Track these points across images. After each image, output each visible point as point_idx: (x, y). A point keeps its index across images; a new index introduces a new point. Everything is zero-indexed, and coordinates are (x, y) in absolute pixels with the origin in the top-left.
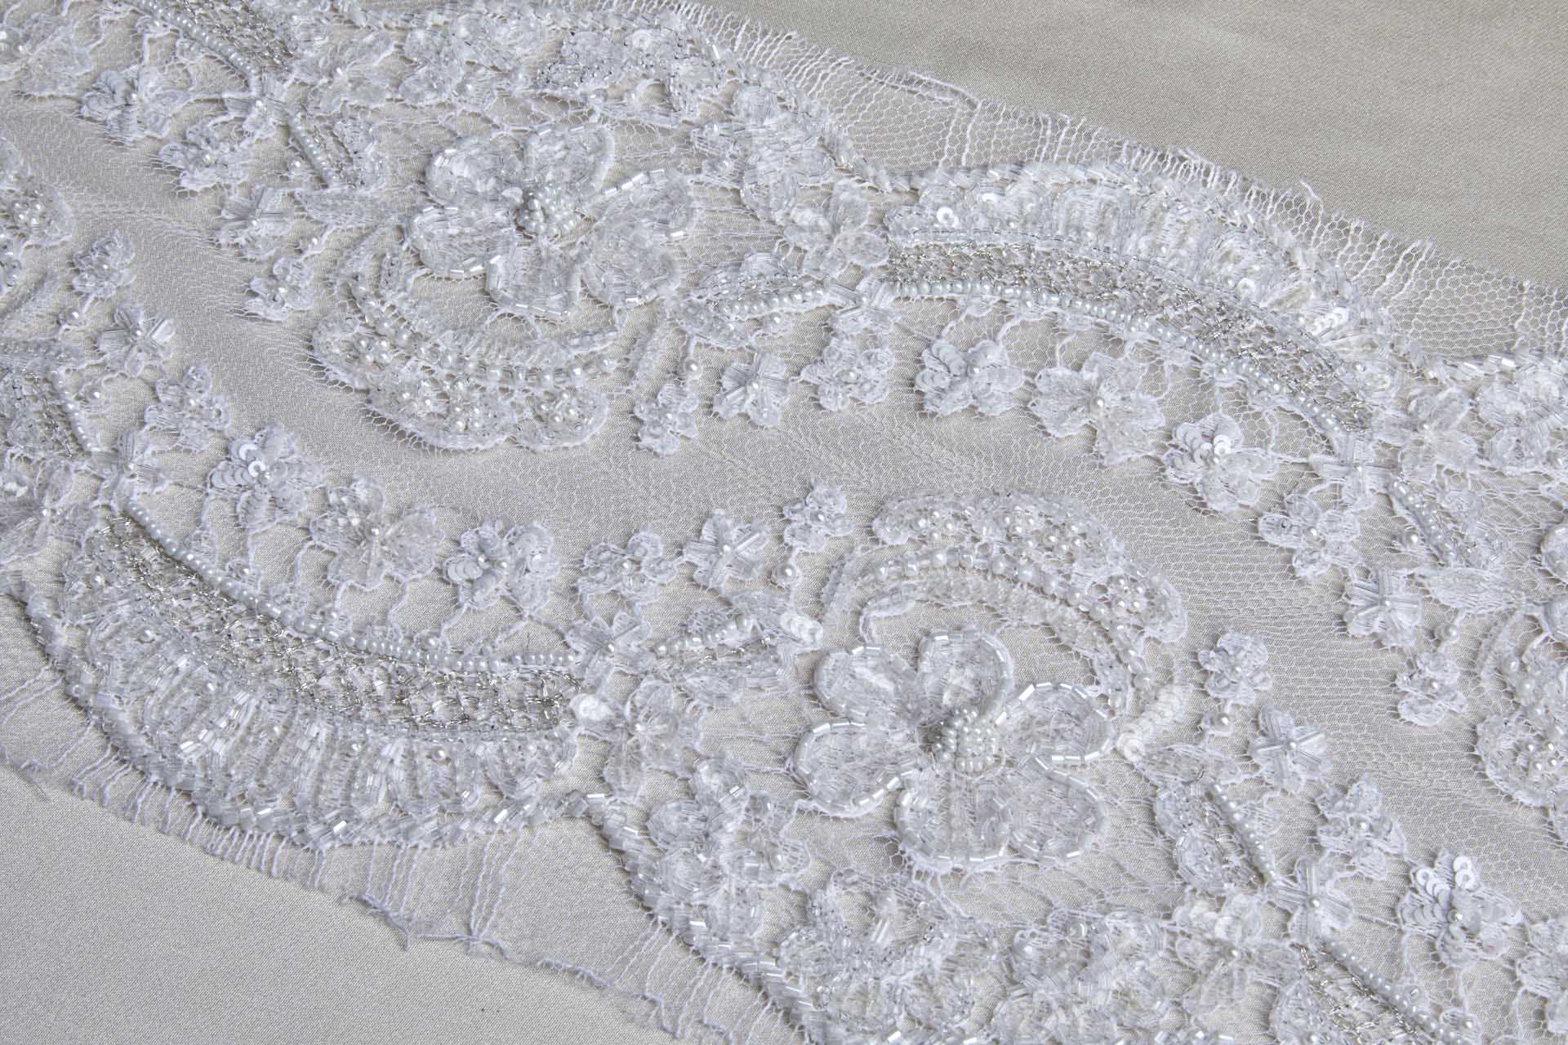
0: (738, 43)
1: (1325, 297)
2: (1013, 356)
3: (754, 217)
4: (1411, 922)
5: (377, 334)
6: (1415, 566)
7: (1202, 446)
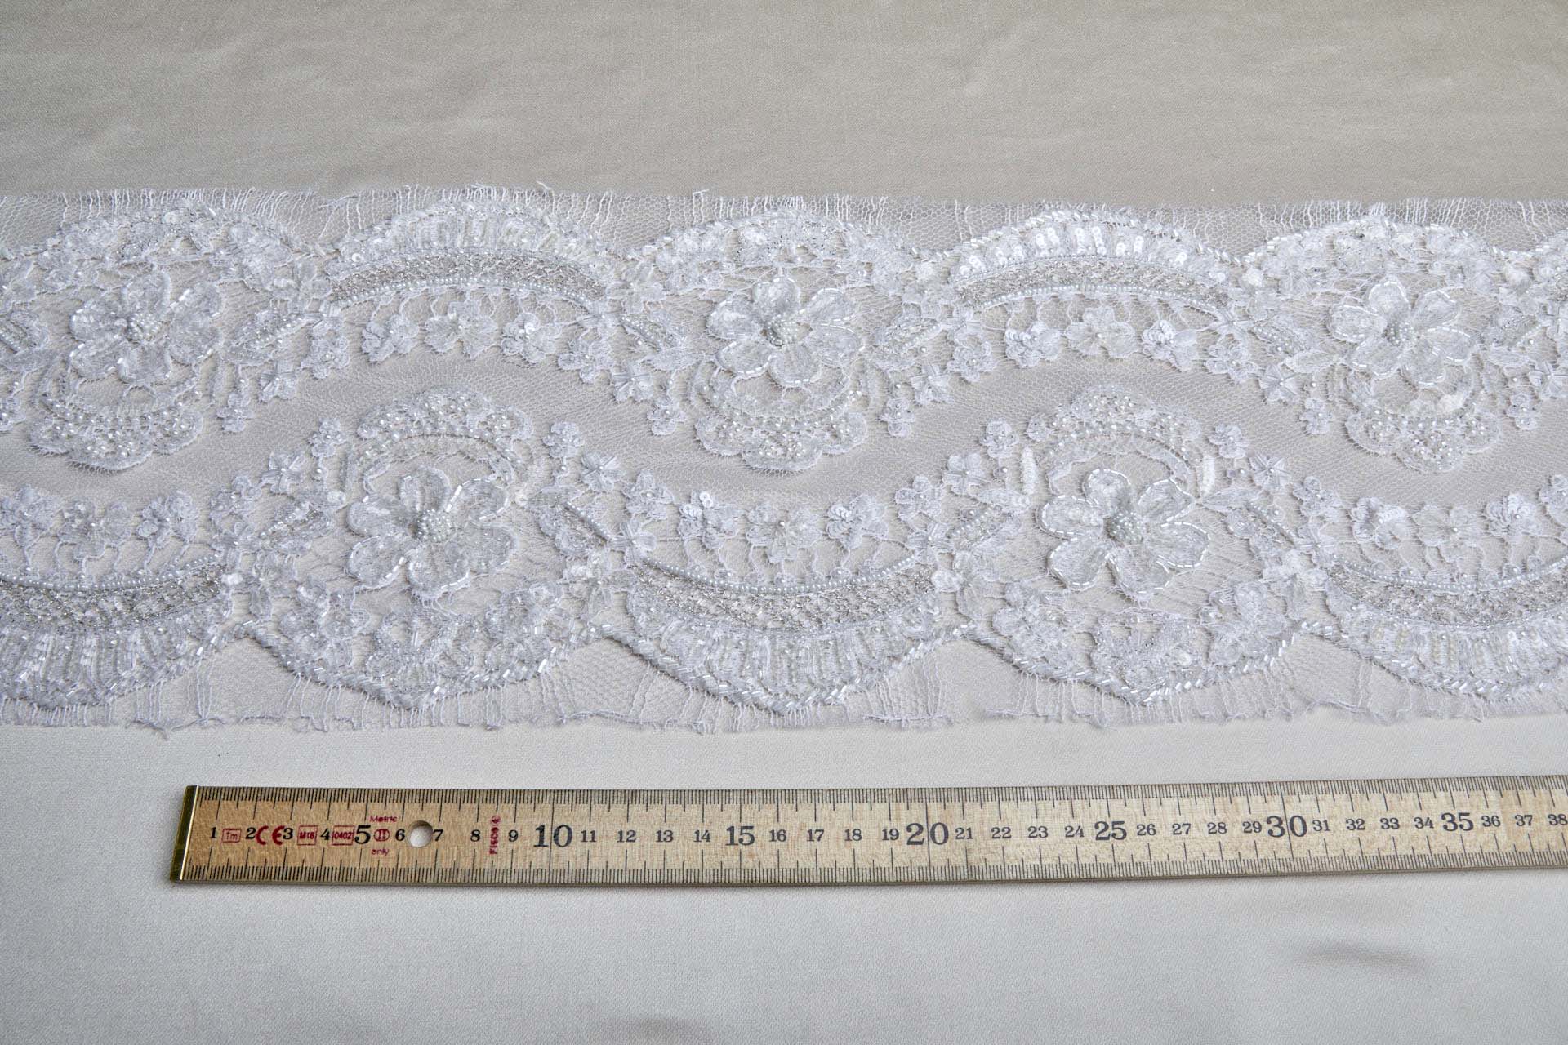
0: (224, 203)
1: (565, 236)
2: (410, 319)
4: (687, 534)
5: (66, 421)
6: (1282, 360)
7: (1162, 338)
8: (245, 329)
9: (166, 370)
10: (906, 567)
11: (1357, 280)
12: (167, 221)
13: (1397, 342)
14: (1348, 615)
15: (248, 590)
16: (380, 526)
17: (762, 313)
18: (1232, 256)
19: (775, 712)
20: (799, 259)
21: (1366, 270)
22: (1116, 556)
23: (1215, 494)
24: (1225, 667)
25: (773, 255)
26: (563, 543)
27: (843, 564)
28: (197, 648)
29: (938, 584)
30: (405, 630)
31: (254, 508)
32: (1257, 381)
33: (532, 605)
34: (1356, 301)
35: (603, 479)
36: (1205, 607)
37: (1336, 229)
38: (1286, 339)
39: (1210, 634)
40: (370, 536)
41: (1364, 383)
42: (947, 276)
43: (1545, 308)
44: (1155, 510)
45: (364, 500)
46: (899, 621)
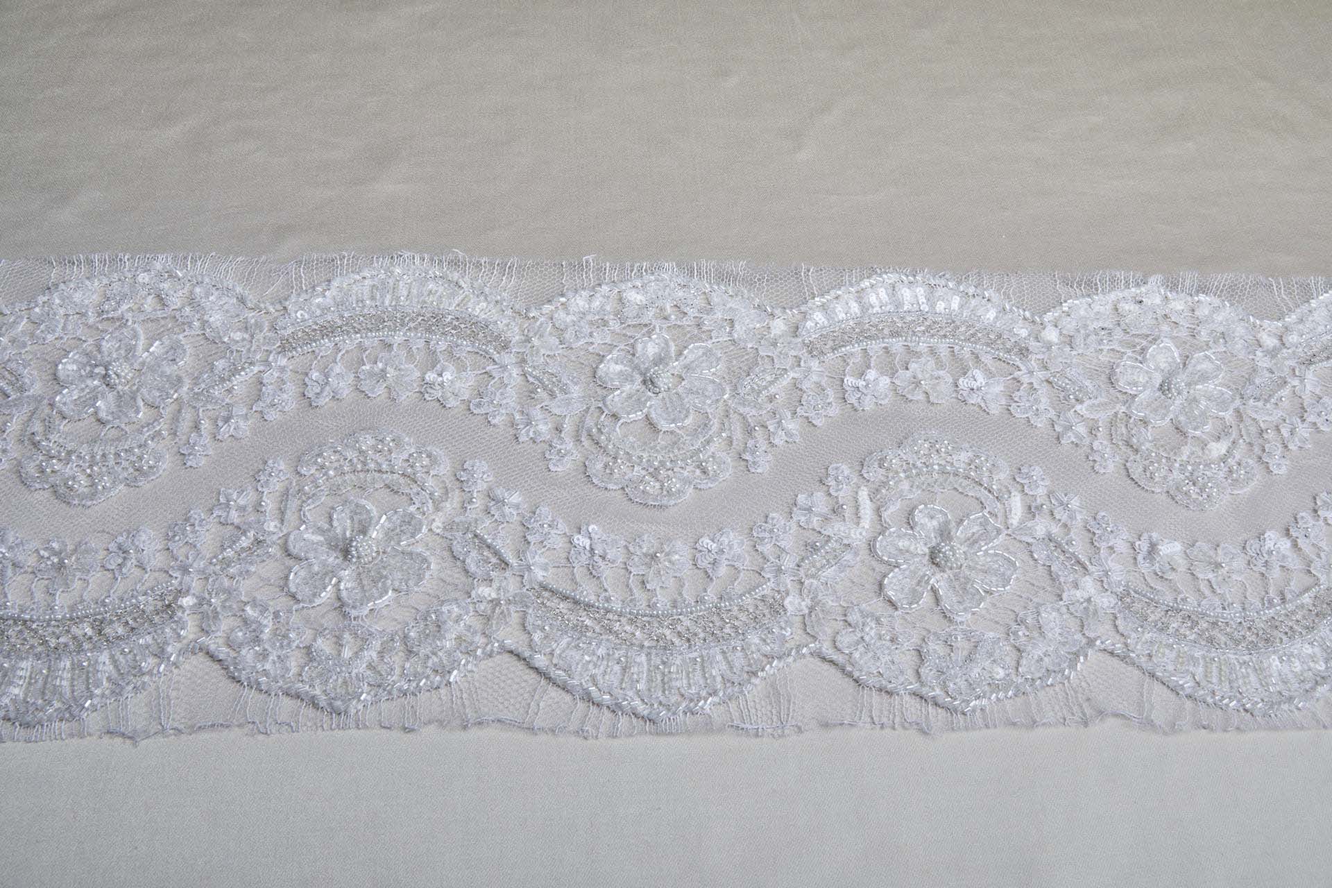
0: (189, 266)
1: (478, 296)
2: (345, 367)
3: (215, 343)
4: (577, 561)
5: (50, 457)
6: (1073, 407)
7: (975, 385)
8: (205, 376)
9: (137, 412)
10: (763, 593)
11: (1137, 340)
12: (141, 280)
13: (1170, 395)
14: (1134, 635)
15: (200, 610)
16: (315, 550)
17: (642, 366)
18: (1033, 315)
19: (650, 720)
20: (673, 317)
21: (1145, 331)
22: (939, 580)
23: (1022, 526)
24: (1033, 679)
25: (651, 313)
26: (472, 566)
27: (709, 590)
28: (159, 665)
29: (790, 608)
30: (336, 643)
31: (207, 536)
32: (1053, 425)
33: (445, 622)
34: (1137, 359)
35: (507, 510)
36: (1014, 627)
37: (1121, 295)
38: (1077, 388)
39: (1019, 650)
40: (307, 560)
41: (1143, 429)
42: (795, 330)
43: (1294, 370)
44: (971, 540)
45: (302, 529)
46: (757, 641)
